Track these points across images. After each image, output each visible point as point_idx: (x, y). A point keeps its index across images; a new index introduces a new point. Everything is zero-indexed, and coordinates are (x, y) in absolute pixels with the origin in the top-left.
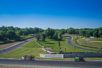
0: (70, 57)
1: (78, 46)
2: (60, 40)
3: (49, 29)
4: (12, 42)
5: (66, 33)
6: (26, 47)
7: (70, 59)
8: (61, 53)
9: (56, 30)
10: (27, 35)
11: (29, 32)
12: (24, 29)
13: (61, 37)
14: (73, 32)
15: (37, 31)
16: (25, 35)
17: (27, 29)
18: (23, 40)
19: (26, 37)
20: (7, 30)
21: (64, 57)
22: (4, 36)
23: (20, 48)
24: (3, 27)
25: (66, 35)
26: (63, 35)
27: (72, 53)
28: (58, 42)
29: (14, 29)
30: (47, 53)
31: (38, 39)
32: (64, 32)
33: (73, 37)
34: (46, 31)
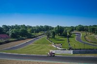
0: (80, 53)
1: (87, 42)
2: (69, 37)
3: (58, 26)
4: (24, 39)
5: (75, 30)
6: (37, 43)
7: (79, 55)
8: (70, 49)
9: (65, 28)
10: (38, 32)
11: (40, 29)
12: (35, 27)
13: (70, 34)
14: (82, 29)
15: (47, 28)
16: (36, 32)
17: (37, 27)
18: (35, 37)
19: (37, 34)
20: (19, 28)
21: (74, 53)
22: (17, 33)
23: (31, 44)
24: (16, 26)
25: (75, 32)
26: (72, 32)
27: (81, 49)
28: (67, 39)
29: (26, 27)
30: (57, 49)
31: (48, 36)
32: (73, 29)
33: (82, 34)
34: (56, 28)
